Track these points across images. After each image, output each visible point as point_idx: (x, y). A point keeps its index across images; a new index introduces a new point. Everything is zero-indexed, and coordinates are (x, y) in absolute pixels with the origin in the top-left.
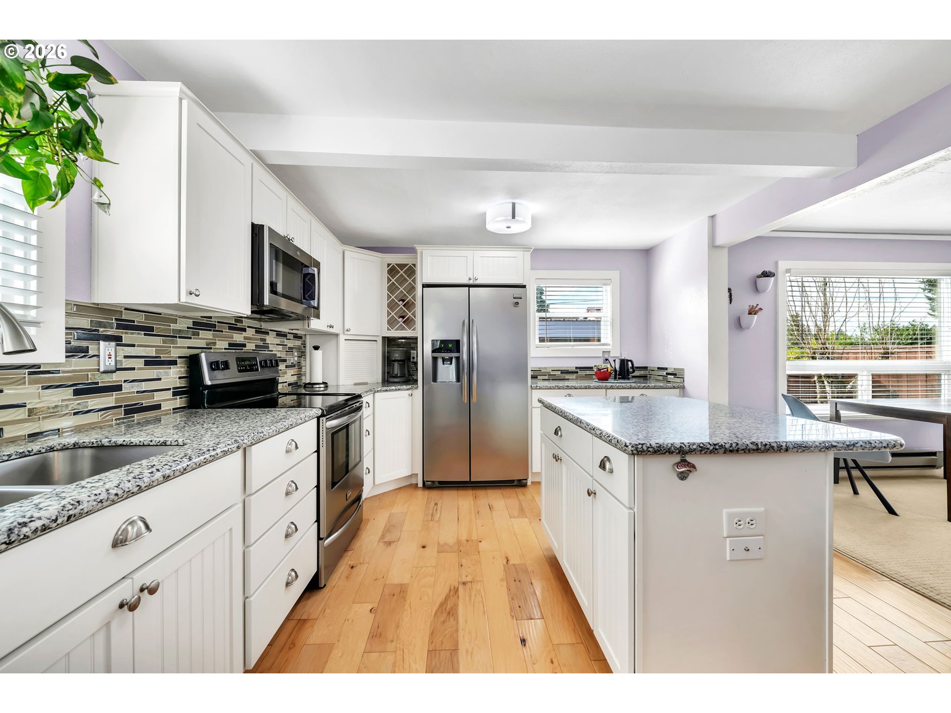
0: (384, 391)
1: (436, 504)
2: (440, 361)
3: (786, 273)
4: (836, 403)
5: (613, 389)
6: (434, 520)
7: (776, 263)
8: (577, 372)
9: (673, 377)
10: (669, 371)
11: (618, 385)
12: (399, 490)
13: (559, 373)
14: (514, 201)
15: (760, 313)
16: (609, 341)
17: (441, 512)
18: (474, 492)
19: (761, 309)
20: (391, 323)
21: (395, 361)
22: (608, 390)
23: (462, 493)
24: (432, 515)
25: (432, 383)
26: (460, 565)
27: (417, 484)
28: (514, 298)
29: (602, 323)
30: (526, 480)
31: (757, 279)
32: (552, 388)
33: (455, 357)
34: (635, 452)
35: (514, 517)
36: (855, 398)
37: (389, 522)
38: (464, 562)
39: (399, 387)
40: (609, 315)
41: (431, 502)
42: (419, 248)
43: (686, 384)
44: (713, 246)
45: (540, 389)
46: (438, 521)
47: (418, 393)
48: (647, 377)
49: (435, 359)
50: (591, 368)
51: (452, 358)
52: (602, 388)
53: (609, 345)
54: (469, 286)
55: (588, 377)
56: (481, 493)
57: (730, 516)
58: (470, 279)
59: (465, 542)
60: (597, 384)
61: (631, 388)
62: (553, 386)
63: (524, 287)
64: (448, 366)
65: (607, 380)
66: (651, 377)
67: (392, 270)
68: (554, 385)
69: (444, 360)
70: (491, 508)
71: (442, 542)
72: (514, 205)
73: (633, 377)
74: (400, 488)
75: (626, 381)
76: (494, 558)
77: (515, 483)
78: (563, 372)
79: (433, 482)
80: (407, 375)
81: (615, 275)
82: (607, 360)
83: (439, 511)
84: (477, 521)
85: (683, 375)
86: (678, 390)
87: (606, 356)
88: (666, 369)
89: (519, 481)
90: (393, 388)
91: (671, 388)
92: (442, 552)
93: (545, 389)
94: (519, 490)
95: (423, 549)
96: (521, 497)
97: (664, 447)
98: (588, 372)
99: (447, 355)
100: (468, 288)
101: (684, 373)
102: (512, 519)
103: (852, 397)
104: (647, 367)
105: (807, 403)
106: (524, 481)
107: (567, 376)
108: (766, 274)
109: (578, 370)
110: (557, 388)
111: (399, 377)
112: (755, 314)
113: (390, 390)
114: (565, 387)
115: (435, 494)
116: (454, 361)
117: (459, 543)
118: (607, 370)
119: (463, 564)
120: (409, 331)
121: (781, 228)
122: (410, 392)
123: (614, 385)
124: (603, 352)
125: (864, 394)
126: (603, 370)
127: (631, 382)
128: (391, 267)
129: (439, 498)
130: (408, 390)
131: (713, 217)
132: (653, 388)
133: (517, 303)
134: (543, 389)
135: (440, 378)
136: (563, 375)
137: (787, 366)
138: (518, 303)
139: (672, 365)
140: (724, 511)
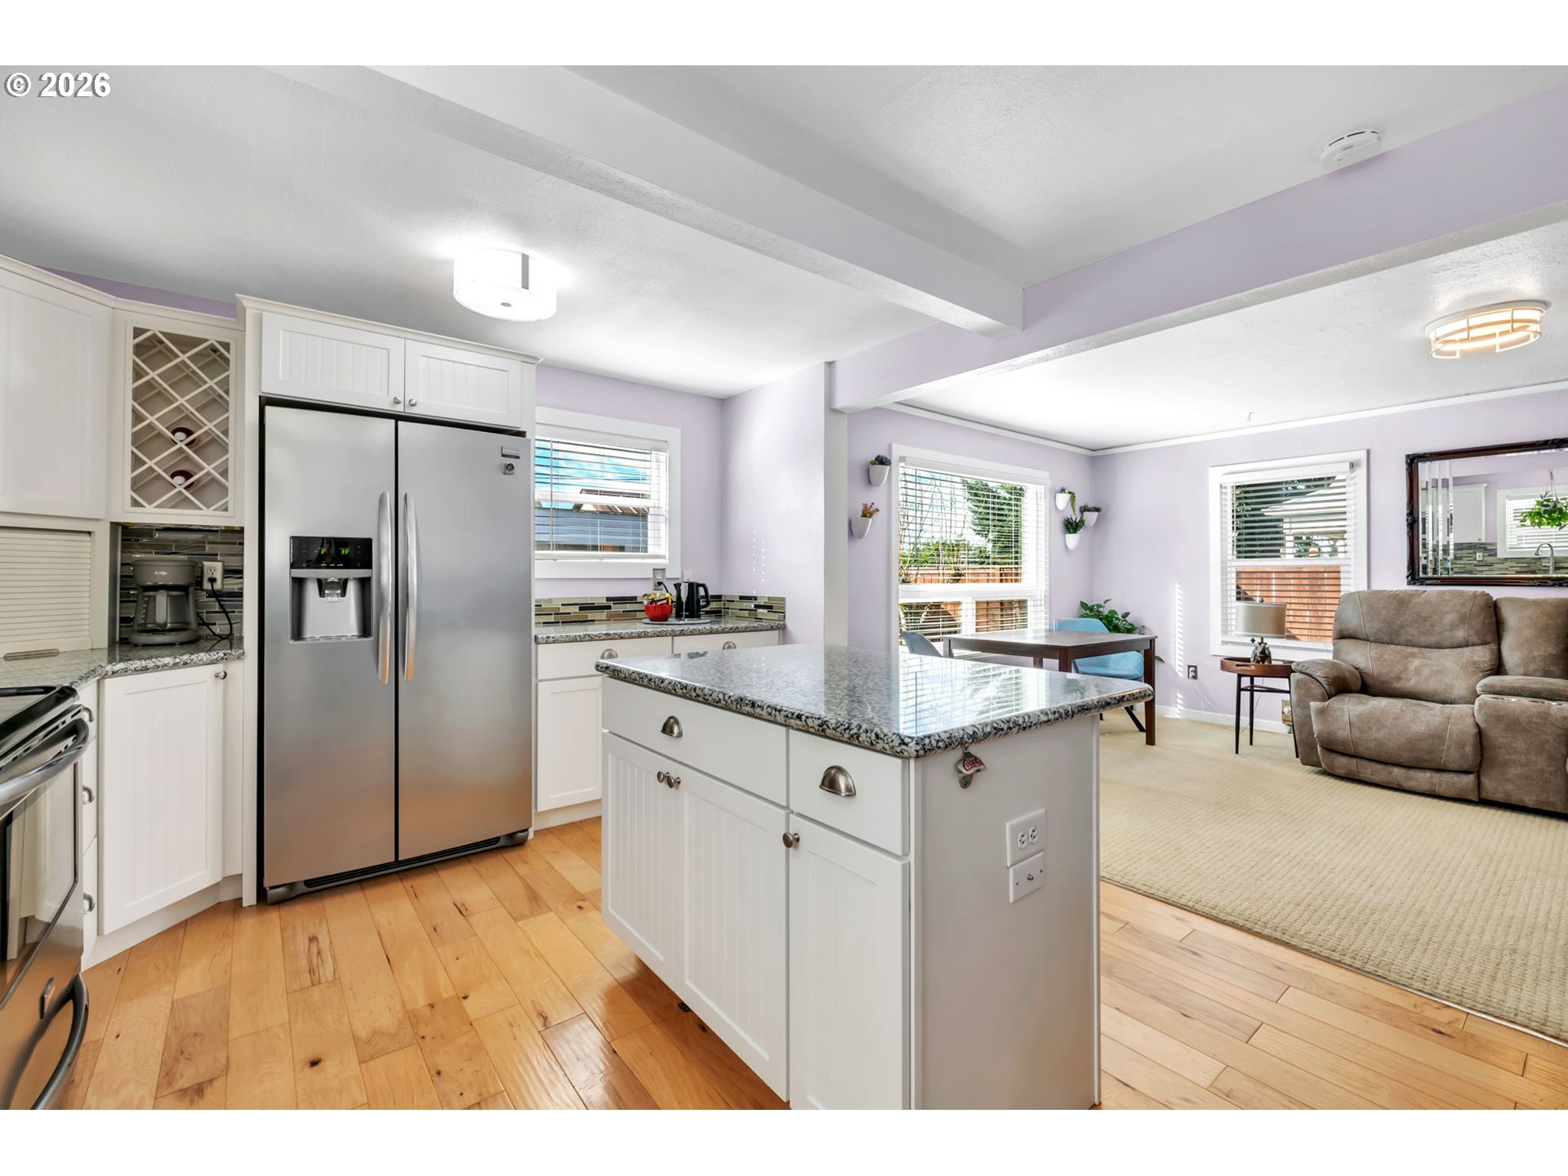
0: (136, 671)
1: (313, 939)
2: (312, 589)
3: (900, 462)
4: (950, 641)
5: (684, 635)
6: (320, 983)
7: (890, 447)
8: (609, 607)
9: (766, 611)
10: (761, 602)
11: (692, 627)
12: (181, 932)
13: (576, 609)
14: (527, 252)
15: (875, 516)
16: (663, 550)
17: (334, 957)
18: (408, 883)
19: (877, 510)
20: (143, 486)
21: (156, 588)
22: (675, 638)
23: (375, 893)
24: (311, 971)
25: (291, 642)
26: (434, 1073)
27: (241, 899)
28: (504, 456)
29: (649, 518)
30: (526, 830)
31: (871, 466)
32: (578, 639)
33: (355, 579)
34: (921, 752)
35: (523, 917)
36: (959, 633)
37: (176, 1029)
38: (442, 1060)
39: (185, 657)
40: (664, 504)
41: (294, 937)
42: (251, 305)
43: (788, 622)
44: (832, 410)
45: (554, 642)
46: (336, 979)
47: (245, 670)
48: (720, 612)
49: (299, 584)
50: (632, 600)
51: (346, 581)
52: (666, 636)
53: (664, 557)
54: (398, 418)
55: (629, 616)
56: (427, 883)
57: (1014, 829)
58: (397, 402)
59: (427, 1011)
60: (650, 629)
61: (711, 633)
62: (579, 636)
63: (521, 434)
64: (335, 599)
65: (666, 621)
66: (728, 613)
67: (149, 348)
68: (581, 634)
69: (322, 585)
70: (461, 910)
71: (363, 1034)
72: (525, 259)
73: (707, 612)
74: (184, 924)
75: (696, 621)
76: (511, 1025)
77: (501, 843)
78: (584, 607)
79: (291, 885)
80: (194, 625)
81: (673, 435)
82: (660, 584)
83: (327, 955)
84: (440, 950)
85: (784, 608)
86: (777, 632)
87: (659, 577)
88: (756, 598)
89: (511, 836)
90: (168, 660)
91: (768, 630)
92: (372, 1058)
93: (565, 642)
94: (512, 855)
95: (315, 1068)
96: (522, 869)
97: (955, 736)
98: (629, 607)
99: (333, 575)
100: (394, 421)
101: (784, 604)
102: (521, 923)
103: (955, 632)
104: (720, 597)
105: (933, 640)
106: (520, 834)
107: (591, 615)
108: (882, 461)
109: (611, 603)
110: (587, 638)
111: (171, 630)
112: (870, 517)
113: (157, 668)
114: (603, 637)
115: (301, 915)
116: (352, 588)
117: (412, 1019)
118: (668, 603)
119: (440, 1069)
120: (205, 511)
121: (908, 400)
122: (219, 668)
123: (685, 627)
124: (654, 570)
125: (968, 628)
126: (660, 603)
127: (704, 623)
128: (146, 339)
129: (317, 921)
130: (212, 662)
131: (830, 365)
132: (743, 632)
133: (510, 467)
134: (562, 642)
135: (311, 630)
136: (584, 613)
137: (900, 592)
138: (513, 467)
139: (764, 592)
140: (1008, 825)
